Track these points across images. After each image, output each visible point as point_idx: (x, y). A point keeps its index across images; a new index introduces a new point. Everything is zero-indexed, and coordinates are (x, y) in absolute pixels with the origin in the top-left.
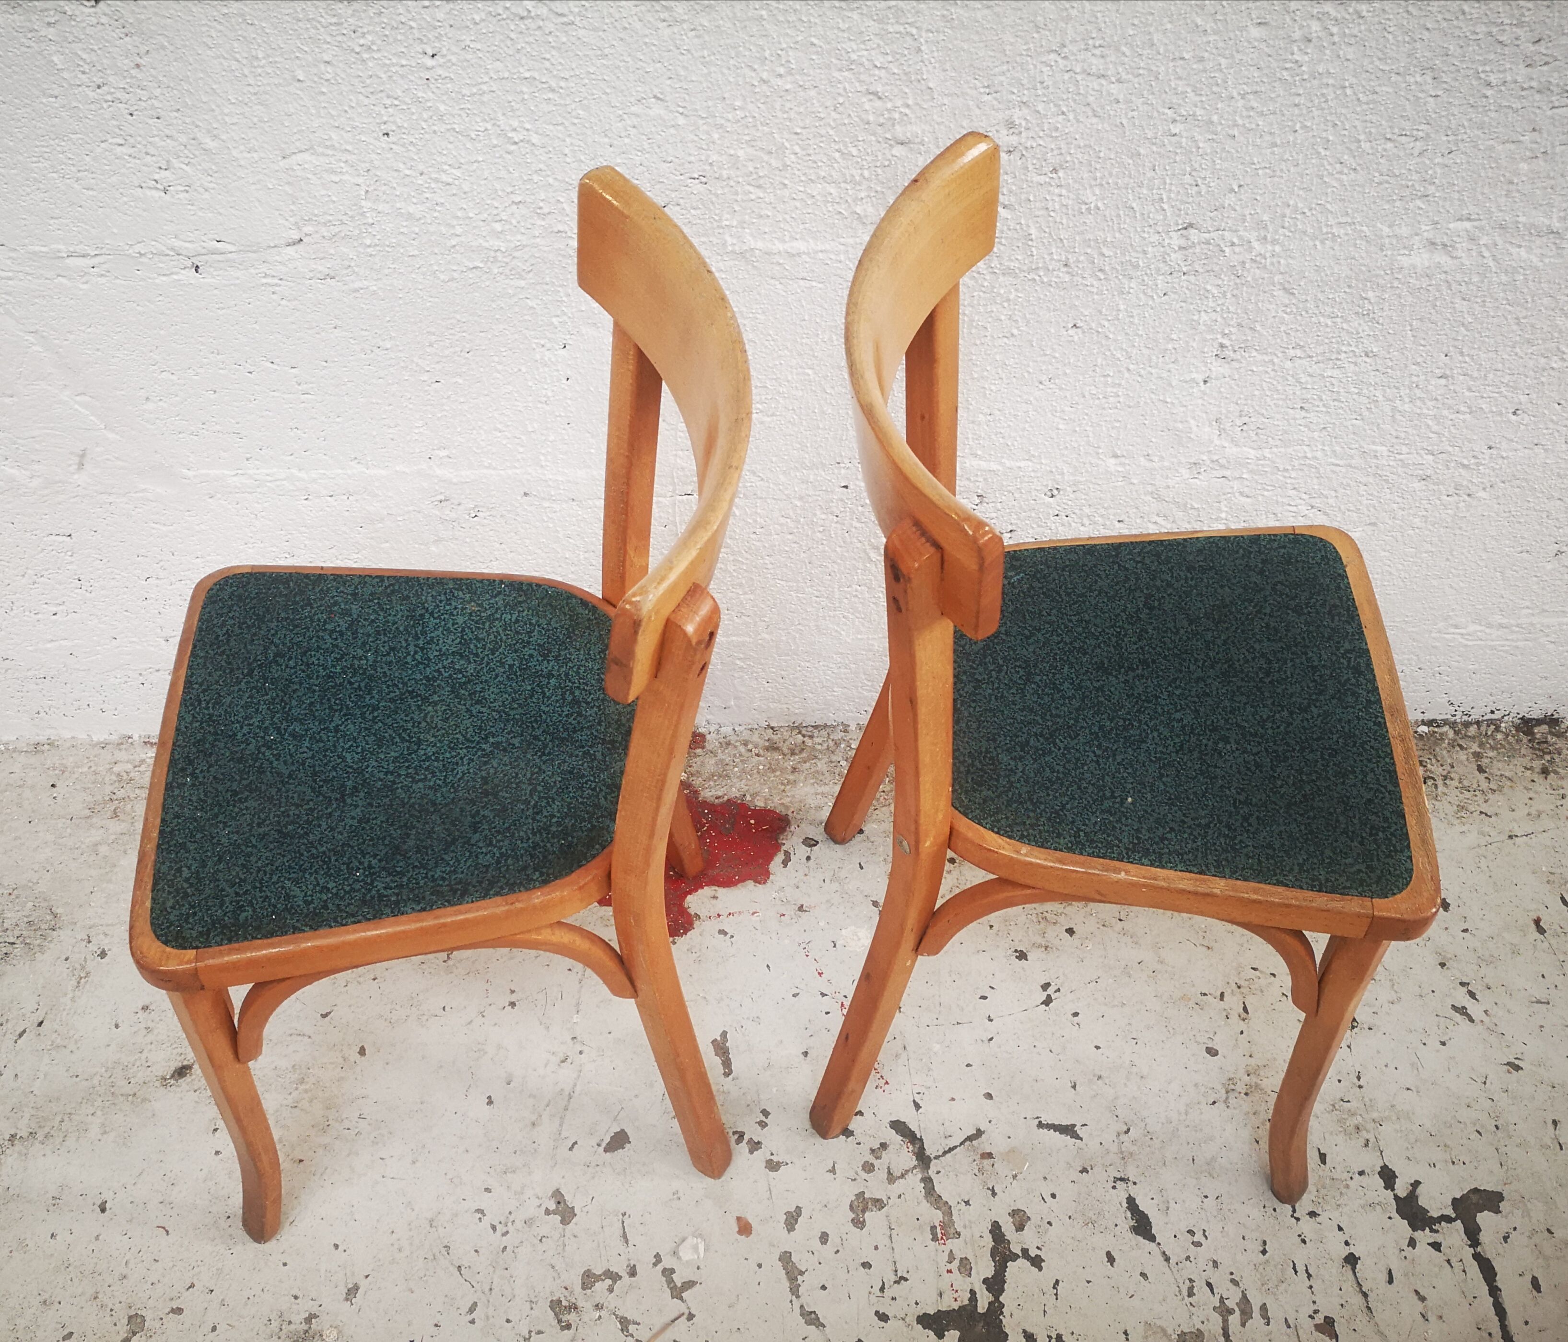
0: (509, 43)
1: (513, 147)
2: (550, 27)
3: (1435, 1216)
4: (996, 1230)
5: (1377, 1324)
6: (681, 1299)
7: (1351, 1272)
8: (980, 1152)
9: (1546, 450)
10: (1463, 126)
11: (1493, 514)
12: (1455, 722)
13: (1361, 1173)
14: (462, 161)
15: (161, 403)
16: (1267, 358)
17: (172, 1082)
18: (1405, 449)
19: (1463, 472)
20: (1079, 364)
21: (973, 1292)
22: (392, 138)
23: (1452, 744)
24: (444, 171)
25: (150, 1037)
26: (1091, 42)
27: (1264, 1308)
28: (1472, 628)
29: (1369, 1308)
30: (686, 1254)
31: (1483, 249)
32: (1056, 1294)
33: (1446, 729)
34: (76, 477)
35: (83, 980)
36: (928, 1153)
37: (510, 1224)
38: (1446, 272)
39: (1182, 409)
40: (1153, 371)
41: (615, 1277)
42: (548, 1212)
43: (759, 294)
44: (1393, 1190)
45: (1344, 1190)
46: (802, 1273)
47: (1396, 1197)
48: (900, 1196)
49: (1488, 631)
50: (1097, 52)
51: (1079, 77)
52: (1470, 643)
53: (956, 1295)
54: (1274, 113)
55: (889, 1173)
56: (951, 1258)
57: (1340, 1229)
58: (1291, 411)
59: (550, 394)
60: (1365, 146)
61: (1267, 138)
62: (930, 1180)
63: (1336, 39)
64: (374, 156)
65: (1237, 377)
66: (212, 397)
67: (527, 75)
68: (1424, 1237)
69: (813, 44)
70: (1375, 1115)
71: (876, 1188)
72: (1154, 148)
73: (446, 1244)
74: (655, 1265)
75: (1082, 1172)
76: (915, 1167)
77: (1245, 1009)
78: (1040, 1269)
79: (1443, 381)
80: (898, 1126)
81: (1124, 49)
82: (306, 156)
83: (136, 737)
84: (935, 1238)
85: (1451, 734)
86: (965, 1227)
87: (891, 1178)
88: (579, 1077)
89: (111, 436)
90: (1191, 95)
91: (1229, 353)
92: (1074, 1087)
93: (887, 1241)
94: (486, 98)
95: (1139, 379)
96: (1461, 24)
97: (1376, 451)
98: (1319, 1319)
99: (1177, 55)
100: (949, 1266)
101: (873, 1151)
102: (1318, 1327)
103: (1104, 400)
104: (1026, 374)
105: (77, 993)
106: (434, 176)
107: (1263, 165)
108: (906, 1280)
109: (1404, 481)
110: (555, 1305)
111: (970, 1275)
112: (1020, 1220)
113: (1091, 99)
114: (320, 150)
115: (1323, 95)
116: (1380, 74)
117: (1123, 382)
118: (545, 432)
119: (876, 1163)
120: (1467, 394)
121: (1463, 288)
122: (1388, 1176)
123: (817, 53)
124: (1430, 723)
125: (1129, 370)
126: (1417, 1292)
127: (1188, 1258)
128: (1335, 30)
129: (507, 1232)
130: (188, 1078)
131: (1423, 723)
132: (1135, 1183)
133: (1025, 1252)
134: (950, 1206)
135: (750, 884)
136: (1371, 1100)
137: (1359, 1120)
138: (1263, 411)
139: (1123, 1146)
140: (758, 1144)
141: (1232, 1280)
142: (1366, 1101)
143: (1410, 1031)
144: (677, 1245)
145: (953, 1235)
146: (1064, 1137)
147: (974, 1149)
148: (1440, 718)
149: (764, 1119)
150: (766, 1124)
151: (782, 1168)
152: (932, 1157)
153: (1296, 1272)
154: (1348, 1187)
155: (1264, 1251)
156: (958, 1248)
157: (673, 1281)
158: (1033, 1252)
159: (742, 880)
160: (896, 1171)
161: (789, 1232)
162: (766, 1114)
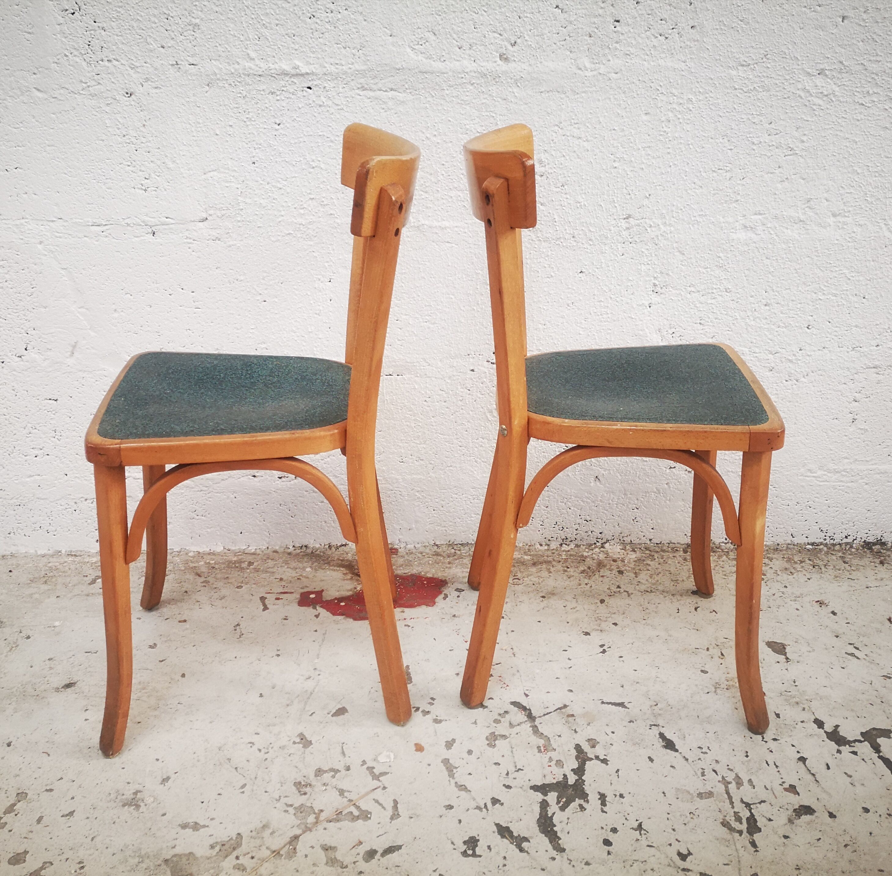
0: (314, 118)
1: (312, 170)
2: (332, 110)
3: (852, 740)
4: (578, 748)
5: (823, 788)
6: (379, 780)
7: (803, 765)
8: (566, 714)
9: (830, 351)
10: (747, 164)
11: (813, 393)
12: (826, 544)
13: (802, 722)
14: (288, 176)
15: (122, 313)
16: (678, 292)
17: (63, 690)
18: (757, 350)
19: (791, 365)
20: (586, 294)
21: (565, 776)
22: (256, 165)
23: (827, 553)
24: (279, 182)
25: (52, 671)
26: (572, 121)
27: (750, 781)
28: (820, 473)
29: (817, 781)
30: (381, 759)
31: (770, 230)
32: (618, 776)
33: (822, 547)
34: (68, 360)
35: (14, 649)
36: (534, 715)
37: (270, 749)
38: (755, 242)
39: (641, 322)
40: (622, 299)
41: (337, 771)
42: (294, 743)
43: (427, 250)
44: (823, 729)
45: (793, 729)
46: (456, 768)
47: (825, 732)
48: (517, 734)
49: (829, 475)
50: (576, 126)
51: (569, 138)
52: (821, 484)
53: (554, 776)
54: (659, 157)
55: (510, 724)
56: (551, 759)
57: (793, 746)
58: (695, 325)
59: (321, 308)
60: (704, 174)
61: (658, 170)
62: (536, 726)
63: (681, 121)
64: (247, 174)
65: (665, 303)
66: (149, 309)
67: (321, 134)
68: (846, 749)
69: (450, 121)
70: (807, 697)
71: (501, 729)
72: (607, 175)
73: (228, 757)
74: (362, 765)
75: (630, 722)
76: (526, 721)
77: (722, 654)
78: (607, 764)
79: (767, 308)
80: (515, 704)
81: (587, 124)
82: (215, 173)
83: (63, 552)
84: (540, 751)
85: (825, 549)
86: (558, 747)
87: (511, 725)
88: (317, 685)
89: (93, 334)
90: (620, 148)
91: (658, 289)
92: (622, 686)
93: (510, 754)
94: (301, 145)
95: (617, 304)
96: (735, 114)
97: (742, 350)
98: (786, 785)
99: (612, 128)
100: (550, 764)
101: (500, 715)
102: (786, 790)
103: (601, 317)
104: (560, 300)
105: (9, 653)
106: (274, 184)
107: (658, 184)
108: (522, 770)
109: (761, 371)
110: (298, 785)
111: (563, 767)
112: (593, 743)
113: (576, 149)
114: (222, 170)
115: (680, 148)
116: (703, 138)
117: (609, 305)
118: (317, 333)
119: (502, 720)
120: (781, 315)
121: (765, 252)
122: (820, 724)
123: (451, 125)
124: (812, 544)
125: (611, 298)
126: (845, 773)
127: (700, 759)
128: (679, 116)
129: (268, 752)
130: (73, 688)
131: (808, 544)
132: (663, 727)
133: (597, 758)
134: (549, 738)
135: (424, 607)
136: (803, 691)
137: (797, 700)
138: (681, 325)
139: (655, 712)
140: (428, 712)
141: (728, 769)
142: (801, 691)
143: (822, 663)
144: (377, 756)
145: (551, 751)
146: (617, 707)
147: (563, 713)
148: (817, 541)
149: (432, 701)
150: (433, 704)
151: (443, 722)
152: (536, 717)
153: (768, 765)
154: (795, 728)
155: (747, 756)
156: (555, 756)
157: (373, 772)
158: (602, 757)
159: (419, 605)
160: (515, 723)
161: (448, 750)
162: (433, 699)
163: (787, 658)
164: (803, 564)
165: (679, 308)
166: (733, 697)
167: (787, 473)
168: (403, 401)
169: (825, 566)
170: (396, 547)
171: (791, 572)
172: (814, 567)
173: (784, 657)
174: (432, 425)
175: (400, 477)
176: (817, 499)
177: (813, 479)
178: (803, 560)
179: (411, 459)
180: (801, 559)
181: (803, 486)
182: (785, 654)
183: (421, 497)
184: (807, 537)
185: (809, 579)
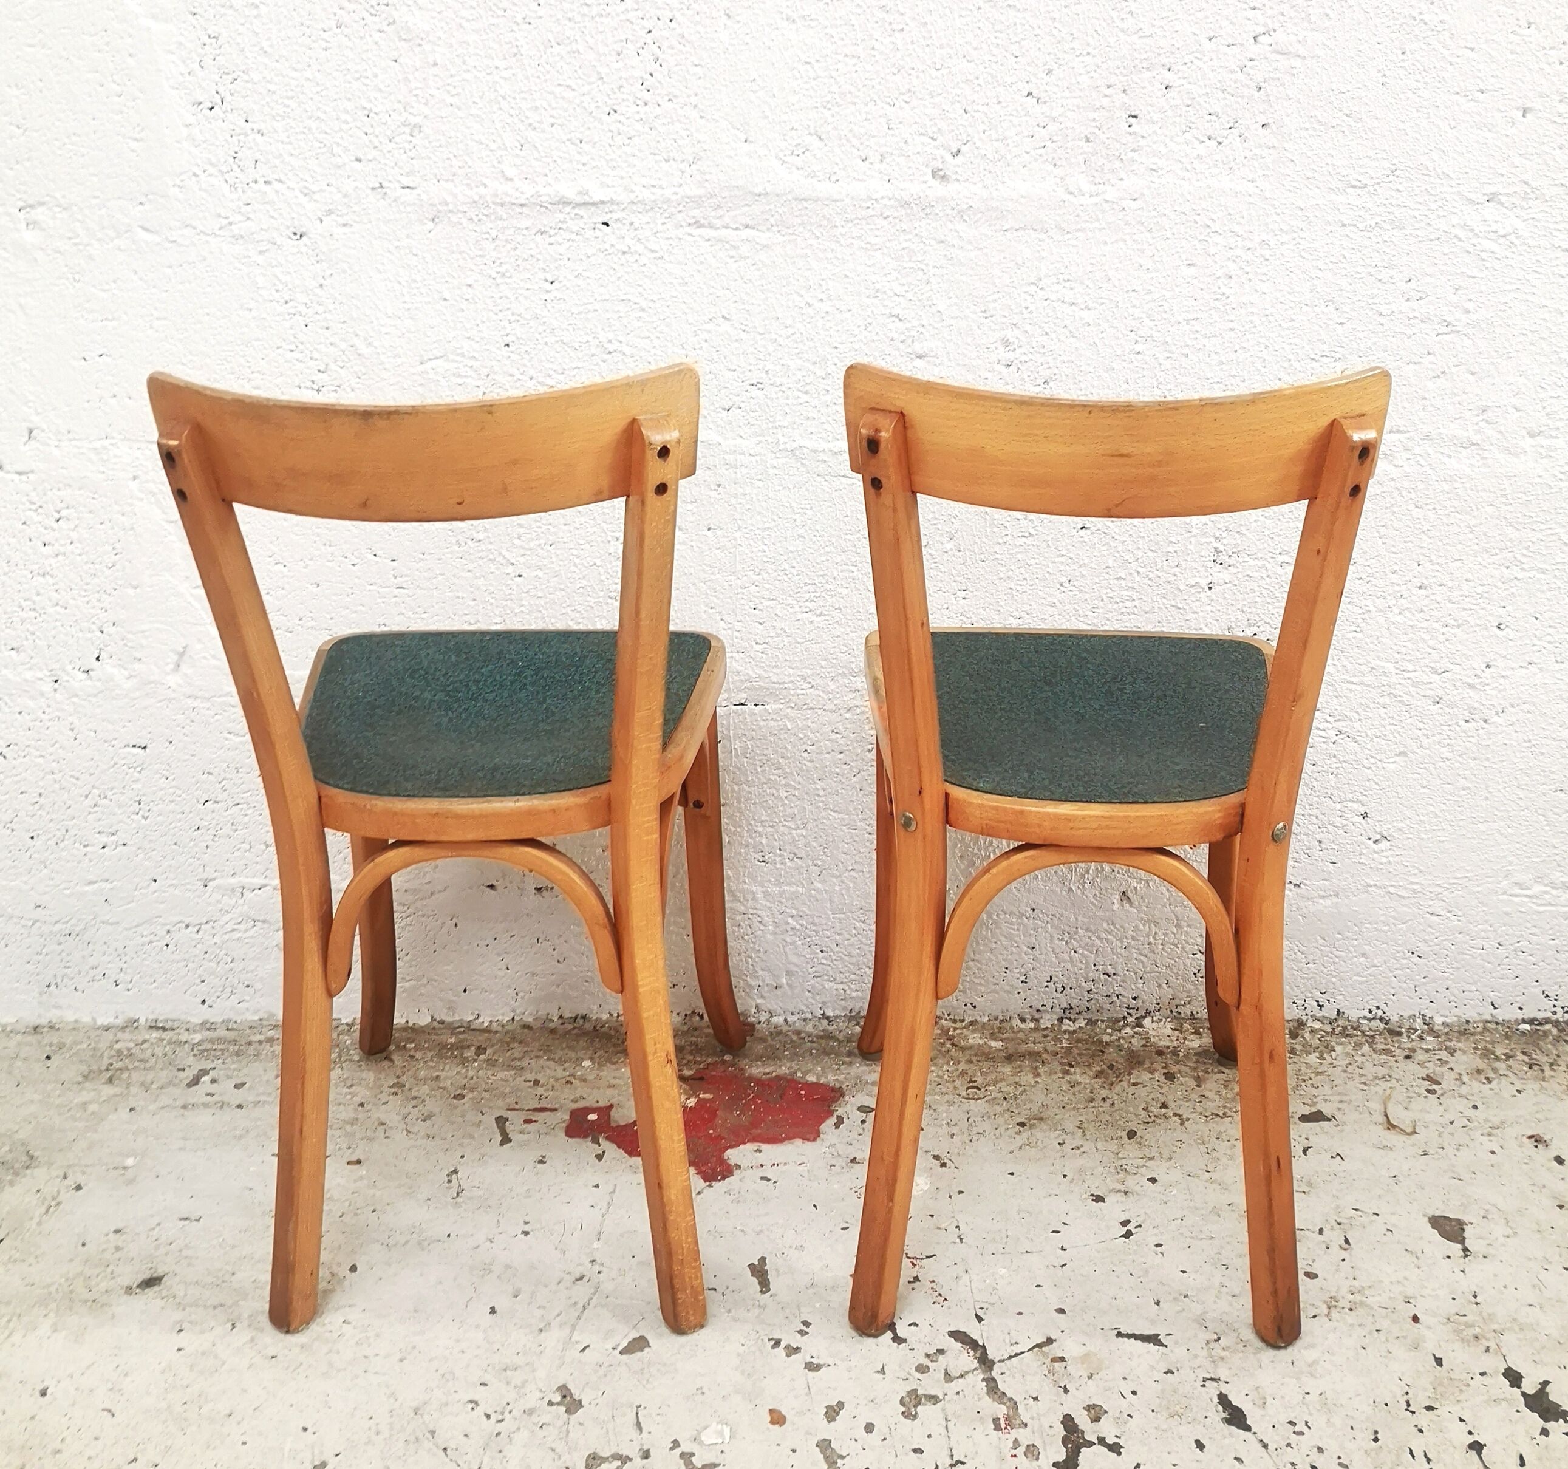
4: (1068, 1422)
7: (1476, 1458)
8: (1051, 1357)
9: (1541, 670)
10: (1370, 348)
11: (1515, 744)
12: (1557, 1021)
13: (1483, 1374)
16: (1259, 564)
18: (1410, 667)
20: (1093, 565)
23: (1557, 1040)
28: (1537, 889)
30: (708, 1438)
31: (1419, 459)
33: (1548, 1027)
34: (169, 677)
36: (990, 1357)
37: (506, 1413)
39: (1194, 616)
40: (1159, 574)
41: (625, 1459)
42: (551, 1403)
44: (1520, 1387)
45: (1464, 1388)
46: (842, 1457)
47: (1524, 1393)
48: (958, 1393)
49: (1554, 892)
50: (1067, 284)
51: (1055, 305)
52: (1542, 909)
55: (947, 1373)
56: (1016, 1444)
57: (1462, 1419)
62: (994, 1379)
65: (1236, 582)
66: (315, 589)
68: (1557, 1428)
70: (1495, 1326)
71: (929, 1385)
72: (1125, 365)
73: (431, 1429)
74: (672, 1448)
75: (1166, 1373)
76: (976, 1369)
77: (1347, 1241)
78: (1119, 1454)
79: (1423, 592)
80: (958, 1335)
84: (997, 1428)
85: (1555, 1031)
86: (1032, 1418)
87: (948, 1377)
88: (595, 1291)
90: (1146, 320)
91: (1224, 557)
92: (1158, 1302)
93: (943, 1431)
95: (1149, 582)
97: (1384, 668)
100: (1014, 1452)
101: (928, 1356)
104: (1047, 575)
108: (963, 1463)
109: (1420, 703)
111: (1037, 1459)
112: (1096, 1413)
117: (1136, 586)
119: (932, 1365)
120: (1449, 605)
122: (1514, 1377)
124: (1531, 1022)
125: (1138, 573)
127: (1289, 1445)
128: (1248, 269)
129: (503, 1420)
131: (1524, 1021)
132: (1227, 1382)
133: (1102, 1441)
134: (1016, 1403)
135: (798, 1142)
136: (1490, 1315)
137: (1477, 1330)
138: (1269, 620)
139: (1213, 1353)
140: (797, 1350)
141: (1340, 1464)
142: (1485, 1314)
143: (1530, 1259)
144: (699, 1433)
145: (1020, 1427)
146: (1146, 1344)
147: (1044, 1354)
148: (1540, 1015)
149: (804, 1328)
150: (807, 1333)
151: (824, 1369)
152: (996, 1360)
153: (1413, 1457)
154: (1468, 1385)
155: (1376, 1440)
156: (1024, 1436)
157: (691, 1462)
158: (1110, 1441)
159: (789, 1138)
160: (954, 1373)
161: (829, 1422)
162: (806, 1324)
163: (1465, 1250)
164: (1511, 1062)
165: (1264, 592)
166: (1360, 1325)
167: (1479, 889)
168: (765, 752)
169: (1552, 1064)
170: (751, 1019)
171: (1487, 1078)
172: (1530, 1068)
173: (1459, 1246)
174: (818, 795)
175: (759, 888)
176: (1535, 938)
177: (1526, 900)
178: (1511, 1053)
179: (780, 856)
180: (1508, 1051)
181: (1507, 914)
182: (1462, 1241)
183: (798, 927)
184: (1520, 1009)
185: (1519, 1091)
